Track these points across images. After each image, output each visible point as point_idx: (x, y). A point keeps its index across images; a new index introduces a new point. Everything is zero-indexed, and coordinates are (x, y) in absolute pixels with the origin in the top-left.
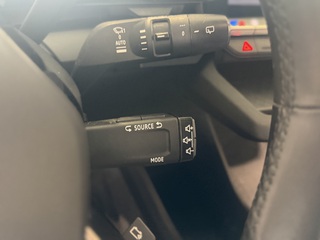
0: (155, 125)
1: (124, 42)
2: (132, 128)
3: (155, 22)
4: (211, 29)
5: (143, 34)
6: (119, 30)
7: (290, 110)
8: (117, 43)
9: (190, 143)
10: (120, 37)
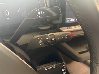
0: (54, 67)
1: (42, 42)
2: (47, 69)
3: (50, 35)
4: (66, 36)
5: (47, 39)
6: (40, 38)
7: (97, 64)
8: (40, 42)
9: (64, 70)
10: (40, 40)
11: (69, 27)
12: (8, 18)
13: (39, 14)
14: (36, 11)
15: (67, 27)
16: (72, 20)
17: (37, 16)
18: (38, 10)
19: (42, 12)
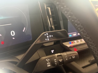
1: (49, 63)
3: (58, 56)
5: (55, 61)
6: (48, 60)
8: (47, 64)
10: (48, 62)
11: (71, 42)
12: (14, 38)
13: (48, 38)
14: (45, 35)
15: (70, 42)
16: (75, 35)
17: (46, 39)
18: (47, 34)
19: (50, 36)
